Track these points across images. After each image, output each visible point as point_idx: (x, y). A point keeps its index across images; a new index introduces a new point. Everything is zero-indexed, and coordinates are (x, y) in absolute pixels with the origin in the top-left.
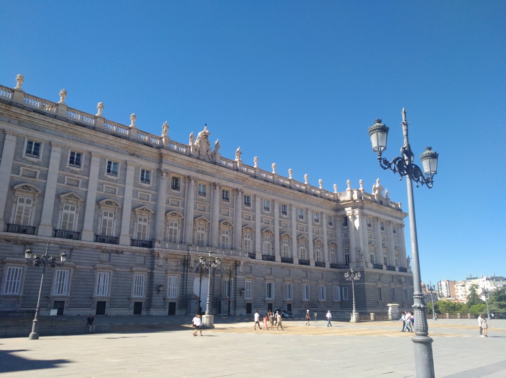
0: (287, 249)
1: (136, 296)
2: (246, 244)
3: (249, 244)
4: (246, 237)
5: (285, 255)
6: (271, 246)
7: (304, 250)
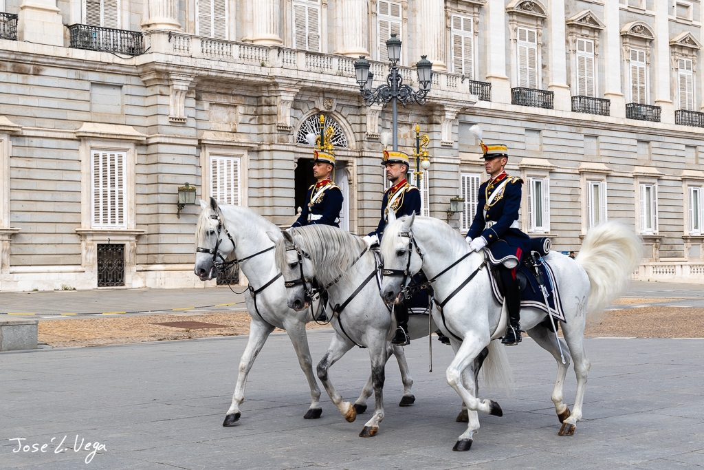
0: (590, 66)
1: (101, 226)
2: (458, 51)
3: (468, 52)
4: (457, 26)
5: (582, 87)
6: (538, 58)
7: (642, 71)
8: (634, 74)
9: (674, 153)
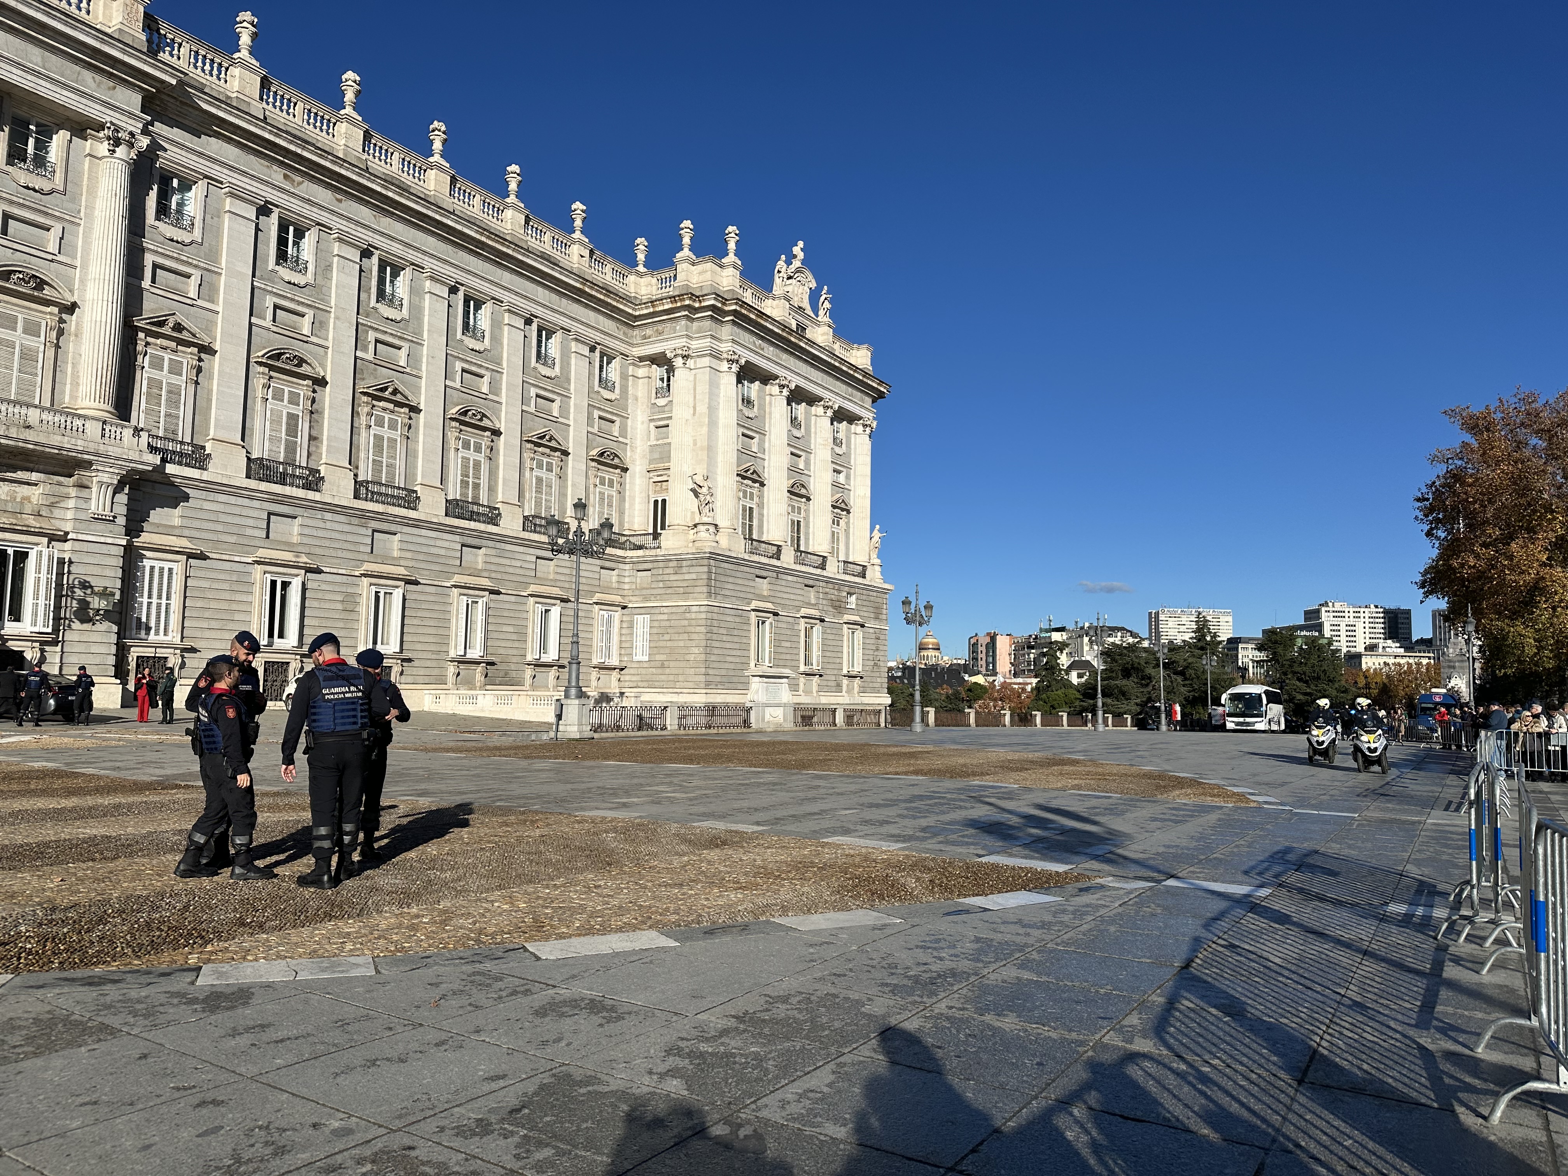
0: (392, 447)
2: (154, 399)
3: (174, 403)
4: (156, 366)
5: (378, 471)
6: (304, 427)
7: (477, 464)
8: (465, 467)
9: (519, 564)
